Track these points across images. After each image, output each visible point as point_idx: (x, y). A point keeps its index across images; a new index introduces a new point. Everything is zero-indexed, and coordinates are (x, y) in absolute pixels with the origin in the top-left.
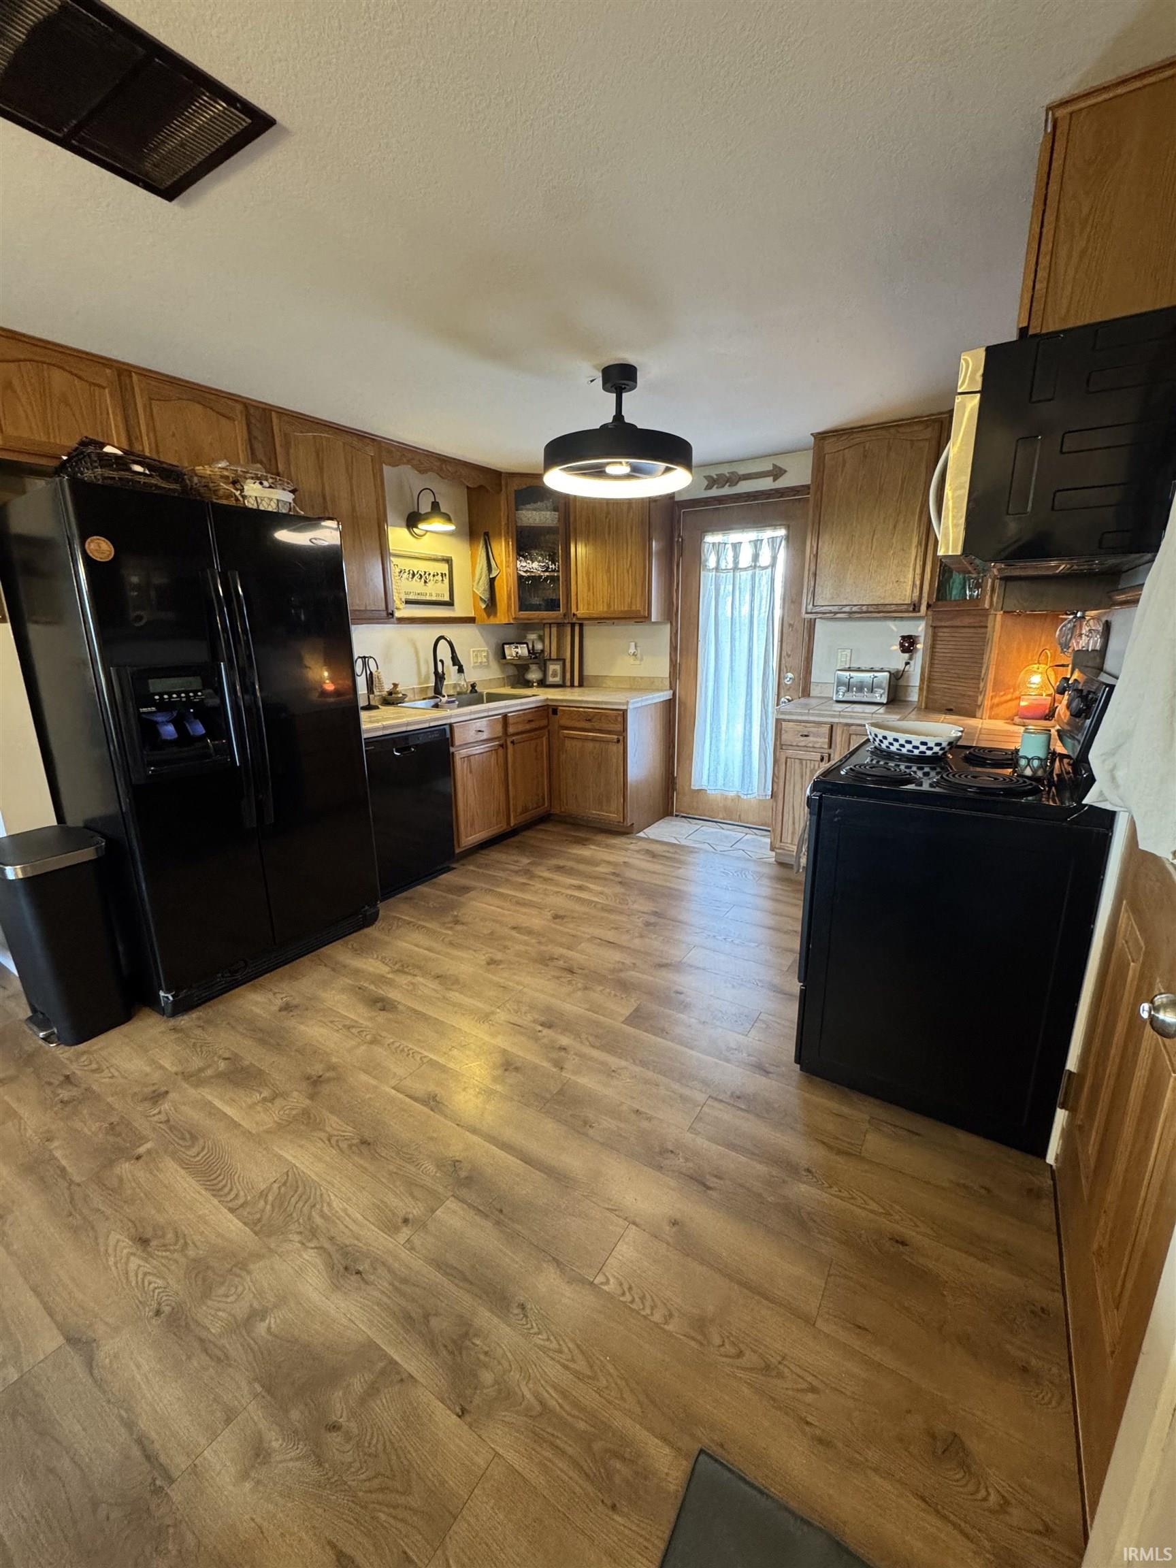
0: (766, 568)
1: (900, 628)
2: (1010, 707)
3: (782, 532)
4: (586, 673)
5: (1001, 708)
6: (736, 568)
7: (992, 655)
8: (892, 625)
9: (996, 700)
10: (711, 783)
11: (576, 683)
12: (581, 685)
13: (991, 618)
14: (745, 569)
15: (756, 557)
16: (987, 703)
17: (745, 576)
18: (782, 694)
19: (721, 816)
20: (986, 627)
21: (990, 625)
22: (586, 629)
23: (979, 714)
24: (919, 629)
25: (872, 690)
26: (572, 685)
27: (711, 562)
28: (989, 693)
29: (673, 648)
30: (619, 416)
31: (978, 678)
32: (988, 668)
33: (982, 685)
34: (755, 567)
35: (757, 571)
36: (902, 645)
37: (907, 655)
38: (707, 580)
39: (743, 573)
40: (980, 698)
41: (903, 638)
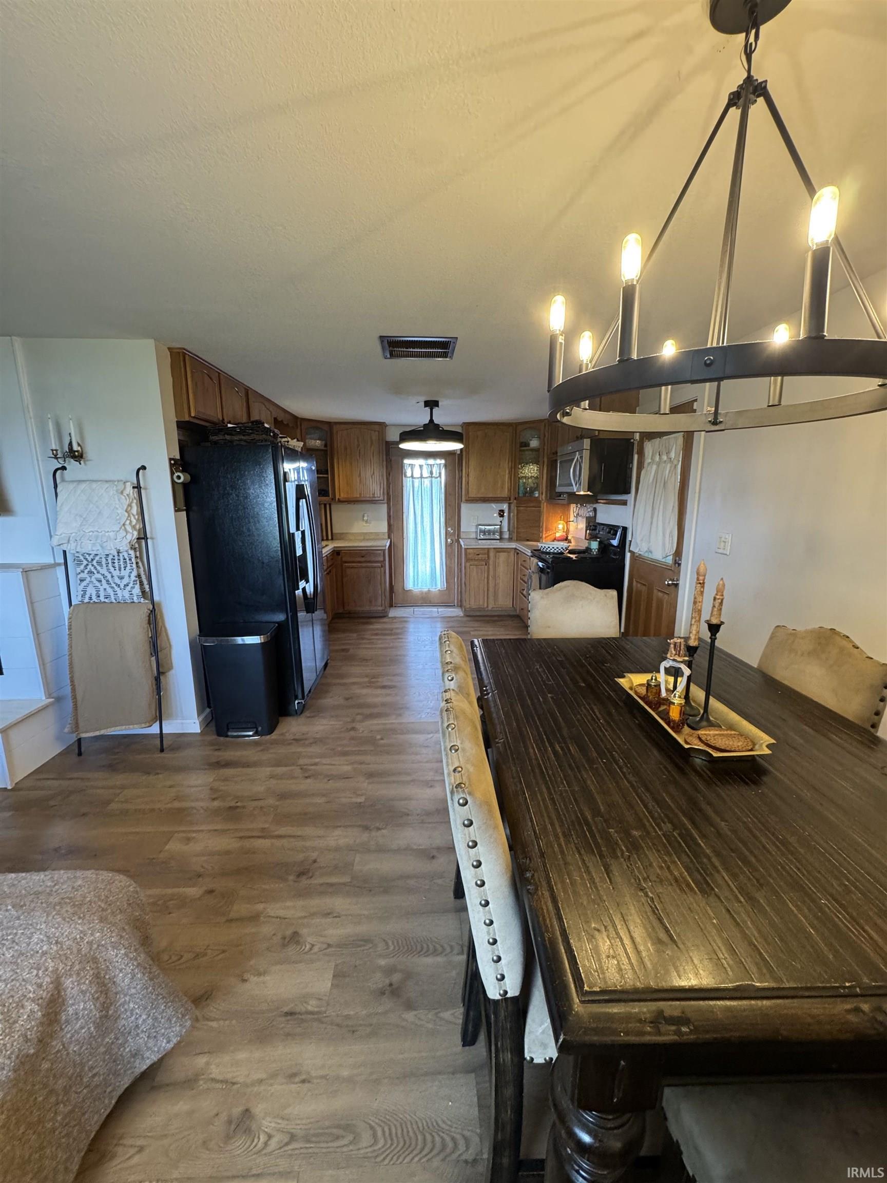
0: (437, 478)
1: (496, 507)
2: (552, 537)
3: (443, 461)
4: (334, 532)
5: (548, 538)
6: (421, 477)
7: (544, 517)
8: (494, 505)
9: (547, 535)
10: (416, 585)
11: (330, 538)
12: (332, 539)
13: (542, 504)
14: (426, 478)
15: (431, 473)
16: (544, 536)
17: (427, 482)
18: (448, 537)
19: (420, 602)
20: (540, 507)
21: (542, 506)
22: (333, 507)
23: (541, 541)
24: (505, 507)
25: (494, 534)
26: (327, 539)
27: (409, 474)
28: (544, 532)
29: (389, 517)
30: (431, 421)
31: (539, 527)
32: (543, 524)
33: (541, 529)
34: (432, 477)
35: (433, 479)
36: (499, 514)
37: (502, 518)
38: (407, 483)
39: (425, 480)
40: (541, 534)
41: (500, 511)
